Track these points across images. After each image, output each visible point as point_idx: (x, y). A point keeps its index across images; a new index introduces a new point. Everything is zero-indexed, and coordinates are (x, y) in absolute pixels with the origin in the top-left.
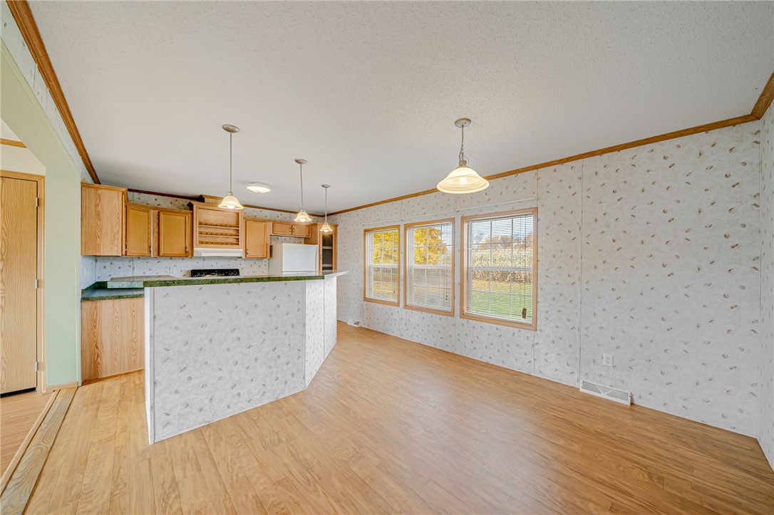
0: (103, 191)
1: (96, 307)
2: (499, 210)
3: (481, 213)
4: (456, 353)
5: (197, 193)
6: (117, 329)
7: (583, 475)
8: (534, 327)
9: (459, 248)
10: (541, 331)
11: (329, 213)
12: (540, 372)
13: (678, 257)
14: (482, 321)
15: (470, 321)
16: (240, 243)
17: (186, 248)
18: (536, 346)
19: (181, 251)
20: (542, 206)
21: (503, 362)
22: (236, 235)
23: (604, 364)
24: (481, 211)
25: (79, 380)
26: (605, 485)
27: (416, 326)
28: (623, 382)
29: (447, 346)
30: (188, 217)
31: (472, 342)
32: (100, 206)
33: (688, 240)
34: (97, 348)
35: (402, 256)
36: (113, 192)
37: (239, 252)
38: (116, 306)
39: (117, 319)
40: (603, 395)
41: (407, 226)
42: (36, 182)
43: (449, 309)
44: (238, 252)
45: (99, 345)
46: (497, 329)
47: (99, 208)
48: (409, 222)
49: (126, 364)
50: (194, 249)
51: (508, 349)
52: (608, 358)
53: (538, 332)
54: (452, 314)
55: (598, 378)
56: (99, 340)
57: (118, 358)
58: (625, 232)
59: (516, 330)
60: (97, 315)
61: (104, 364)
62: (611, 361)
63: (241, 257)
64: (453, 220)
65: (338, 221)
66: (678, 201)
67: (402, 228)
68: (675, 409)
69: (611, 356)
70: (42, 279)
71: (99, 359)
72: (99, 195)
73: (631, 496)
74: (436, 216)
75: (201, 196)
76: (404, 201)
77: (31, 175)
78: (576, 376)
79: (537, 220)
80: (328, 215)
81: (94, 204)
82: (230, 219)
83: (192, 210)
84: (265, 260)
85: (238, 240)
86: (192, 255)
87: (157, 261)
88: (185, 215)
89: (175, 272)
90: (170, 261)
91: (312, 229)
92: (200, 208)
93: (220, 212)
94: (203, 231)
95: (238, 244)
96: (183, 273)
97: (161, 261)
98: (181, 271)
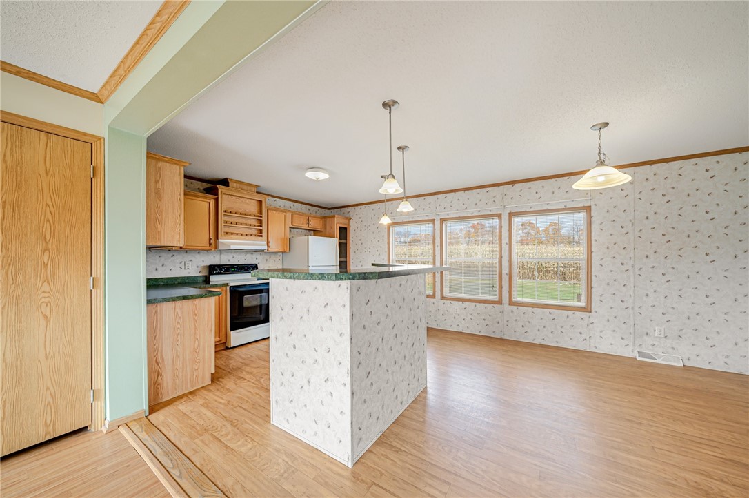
0: (164, 163)
1: (156, 312)
2: (550, 208)
4: (505, 337)
5: (222, 176)
6: (179, 338)
8: (587, 309)
9: (507, 241)
10: (596, 312)
12: (596, 347)
13: (718, 247)
14: (533, 307)
15: (519, 307)
16: (263, 235)
17: (210, 239)
18: (591, 326)
19: (205, 244)
20: (596, 205)
21: (557, 342)
22: (259, 226)
23: (656, 335)
24: (531, 208)
25: (145, 407)
27: (457, 316)
28: (673, 348)
29: (494, 332)
30: (213, 203)
31: (523, 326)
32: (160, 181)
33: (727, 234)
34: (158, 364)
35: (438, 249)
36: (175, 166)
37: (262, 245)
38: (177, 310)
39: (179, 326)
40: (659, 361)
41: (442, 221)
42: (90, 143)
43: (496, 298)
44: (260, 244)
45: (160, 360)
46: (550, 313)
47: (159, 185)
48: (447, 217)
49: (189, 381)
50: (220, 240)
51: (562, 330)
52: (660, 331)
53: (593, 313)
54: (499, 302)
55: (651, 348)
56: (159, 355)
57: (180, 375)
58: (673, 228)
59: (570, 313)
60: (157, 322)
61: (165, 385)
62: (663, 332)
63: (263, 251)
64: (499, 215)
65: (351, 214)
66: (718, 205)
67: (438, 223)
68: (718, 366)
69: (663, 330)
70: (99, 276)
71: (159, 378)
72: (160, 168)
74: (480, 211)
75: (226, 179)
76: (439, 196)
77: (85, 134)
78: (630, 348)
79: (590, 217)
81: (153, 180)
82: (252, 208)
83: (217, 194)
84: (279, 254)
85: (260, 231)
86: (216, 247)
87: (171, 255)
88: (209, 201)
89: (190, 268)
90: (185, 255)
91: (325, 222)
92: (225, 194)
93: (243, 200)
94: (227, 220)
95: (261, 236)
96: (199, 269)
97: (175, 254)
98: (197, 266)
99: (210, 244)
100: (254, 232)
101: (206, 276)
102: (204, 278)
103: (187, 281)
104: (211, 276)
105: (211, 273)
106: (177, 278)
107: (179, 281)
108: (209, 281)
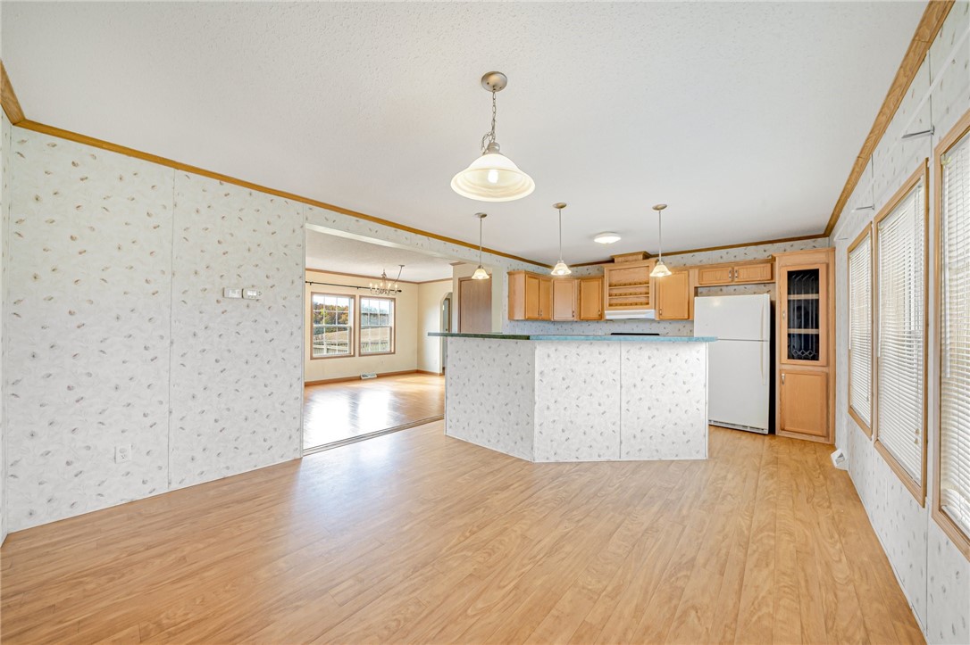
7: (228, 558)
11: (664, 252)
16: (650, 301)
17: (599, 311)
26: (203, 568)
32: (515, 286)
36: (520, 274)
50: (605, 312)
72: (515, 279)
73: (173, 583)
80: (663, 255)
82: (642, 275)
92: (611, 271)
95: (648, 304)
99: (599, 315)
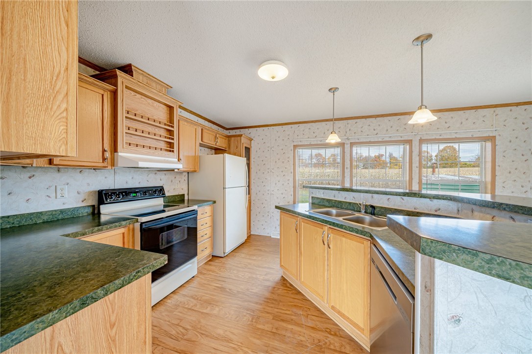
3: (441, 137)
16: (175, 149)
17: (104, 151)
19: (94, 158)
20: (500, 135)
22: (168, 138)
24: (440, 136)
30: (107, 97)
37: (173, 163)
41: (352, 144)
63: (173, 170)
64: (410, 142)
67: (347, 147)
74: (390, 137)
75: (130, 66)
79: (494, 146)
82: (161, 114)
83: (116, 85)
84: (185, 174)
85: (171, 145)
86: (113, 164)
87: (29, 175)
88: (102, 92)
89: (66, 195)
90: (57, 175)
91: (229, 141)
92: (127, 87)
93: (150, 101)
94: (129, 125)
95: (173, 151)
96: (82, 197)
97: (36, 174)
98: (78, 193)
99: (104, 159)
100: (163, 145)
101: (93, 206)
102: (90, 210)
103: (60, 217)
104: (101, 206)
105: (101, 202)
106: (41, 213)
107: (45, 218)
108: (99, 213)
